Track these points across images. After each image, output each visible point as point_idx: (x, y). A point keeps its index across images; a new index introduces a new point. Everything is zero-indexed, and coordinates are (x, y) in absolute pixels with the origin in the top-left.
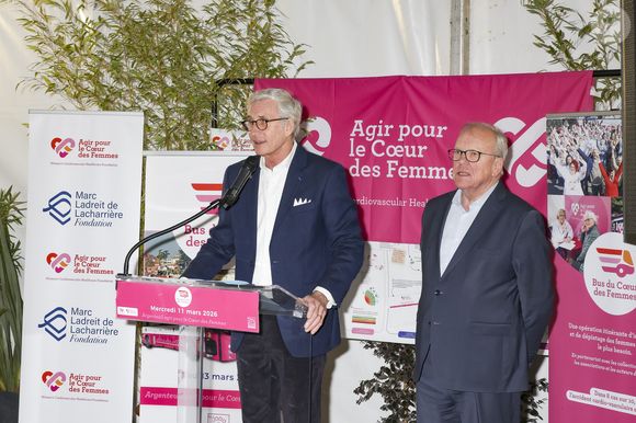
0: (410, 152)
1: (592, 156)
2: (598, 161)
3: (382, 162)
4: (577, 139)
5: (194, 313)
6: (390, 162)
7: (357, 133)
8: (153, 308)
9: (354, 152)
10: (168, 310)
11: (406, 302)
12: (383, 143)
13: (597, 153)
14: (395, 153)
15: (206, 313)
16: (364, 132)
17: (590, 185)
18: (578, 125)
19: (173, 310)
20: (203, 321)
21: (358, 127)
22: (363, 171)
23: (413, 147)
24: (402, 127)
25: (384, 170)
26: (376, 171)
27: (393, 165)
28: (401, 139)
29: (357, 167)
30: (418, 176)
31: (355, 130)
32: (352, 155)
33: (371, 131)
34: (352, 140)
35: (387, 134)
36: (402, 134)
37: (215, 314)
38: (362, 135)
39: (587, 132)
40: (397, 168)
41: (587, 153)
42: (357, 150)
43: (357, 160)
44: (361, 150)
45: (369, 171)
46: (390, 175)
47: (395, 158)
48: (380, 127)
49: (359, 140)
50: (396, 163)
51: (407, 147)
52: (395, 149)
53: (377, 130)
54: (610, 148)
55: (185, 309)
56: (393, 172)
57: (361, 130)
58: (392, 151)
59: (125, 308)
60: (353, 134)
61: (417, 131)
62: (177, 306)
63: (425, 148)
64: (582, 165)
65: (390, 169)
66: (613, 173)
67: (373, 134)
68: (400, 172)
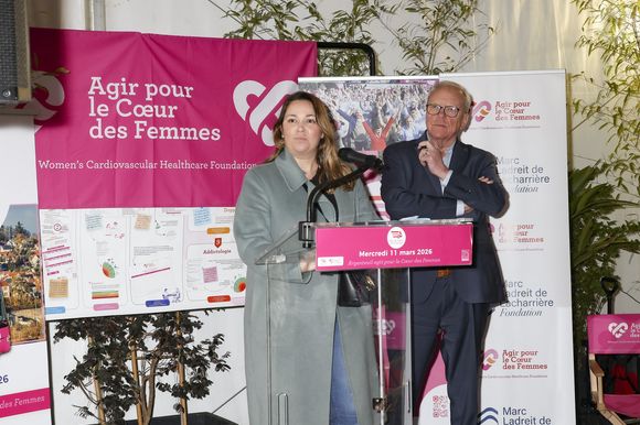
0: (160, 112)
1: (355, 116)
2: (361, 121)
3: (130, 123)
4: (337, 101)
5: (408, 253)
6: (138, 123)
7: (97, 91)
8: (361, 254)
9: (96, 112)
10: (379, 254)
11: (149, 269)
12: (130, 103)
13: (361, 113)
14: (144, 113)
15: (421, 252)
16: (105, 90)
17: (352, 141)
18: (337, 88)
19: (385, 253)
20: (417, 261)
21: (96, 85)
22: (106, 132)
23: (163, 107)
24: (148, 86)
25: (132, 131)
26: (123, 132)
27: (141, 126)
28: (149, 99)
29: (99, 128)
30: (169, 137)
31: (93, 87)
32: (92, 114)
33: (113, 89)
34: (92, 98)
35: (132, 93)
36: (149, 94)
37: (430, 252)
38: (102, 92)
39: (348, 95)
40: (146, 128)
41: (349, 113)
42: (99, 110)
43: (99, 120)
44: (103, 110)
45: (114, 132)
46: (138, 136)
47: (143, 118)
48: (124, 85)
49: (100, 99)
50: (145, 123)
51: (156, 107)
52: (143, 108)
53: (120, 89)
54: (376, 109)
55: (399, 250)
56: (141, 133)
57: (100, 87)
58: (139, 111)
59: (327, 259)
60: (91, 92)
61: (165, 90)
62: (389, 248)
63: (176, 108)
64: (343, 124)
65: (138, 130)
66: (380, 130)
67: (117, 92)
68: (149, 133)
